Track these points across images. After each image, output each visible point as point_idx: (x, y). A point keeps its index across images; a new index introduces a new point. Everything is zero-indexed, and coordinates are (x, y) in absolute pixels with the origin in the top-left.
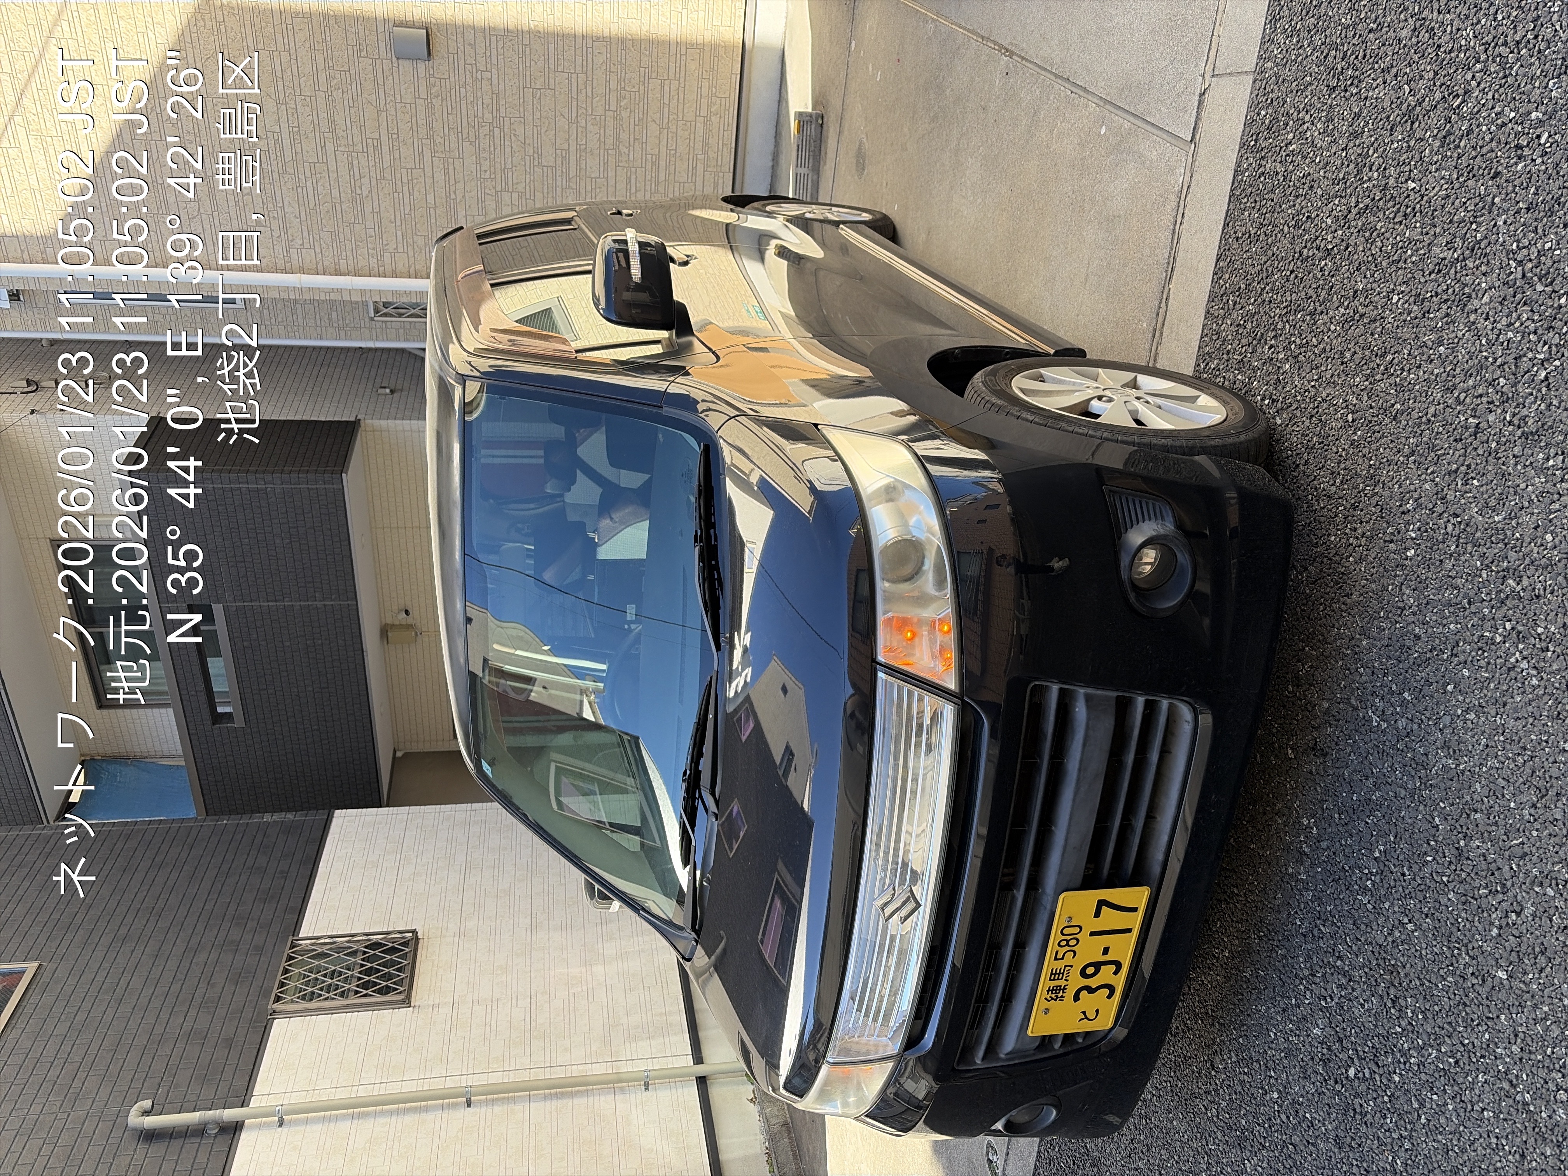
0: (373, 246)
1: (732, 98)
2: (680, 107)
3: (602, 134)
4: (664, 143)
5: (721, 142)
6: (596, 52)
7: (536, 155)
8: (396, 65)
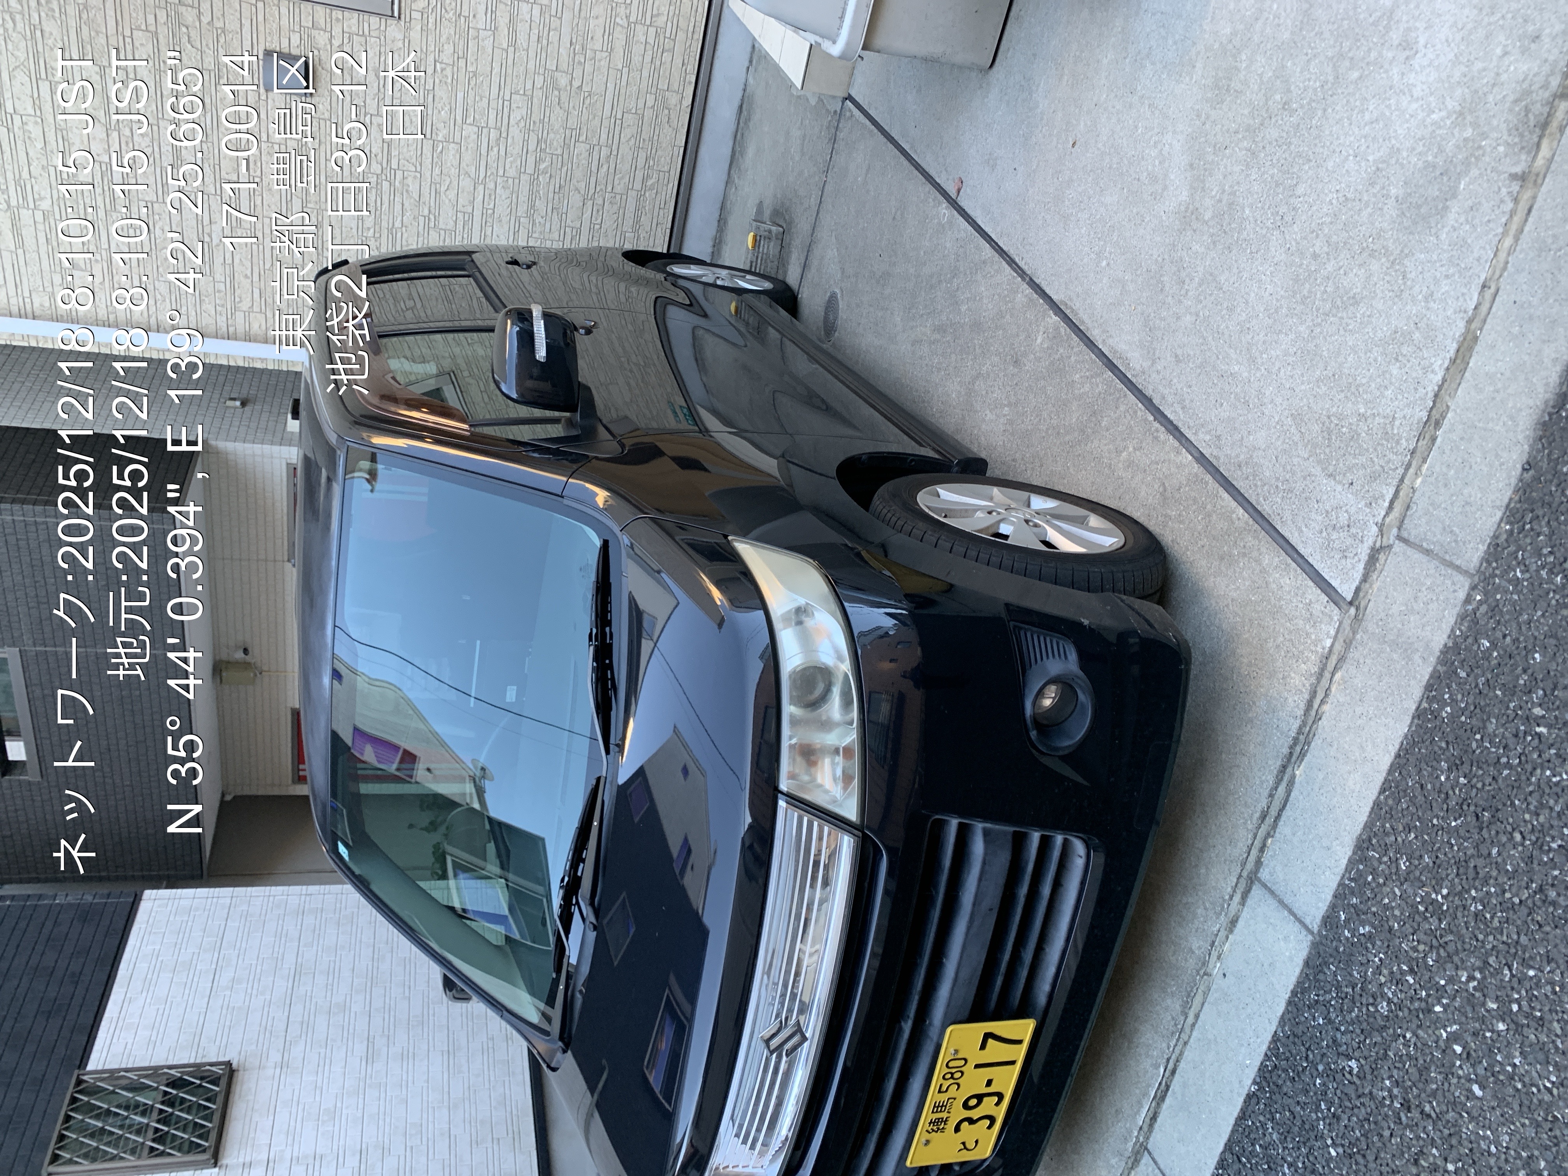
0: (222, 302)
1: (673, 173)
2: (610, 177)
3: (514, 200)
4: (587, 215)
5: (655, 221)
6: (514, 106)
7: (432, 217)
8: (263, 97)
